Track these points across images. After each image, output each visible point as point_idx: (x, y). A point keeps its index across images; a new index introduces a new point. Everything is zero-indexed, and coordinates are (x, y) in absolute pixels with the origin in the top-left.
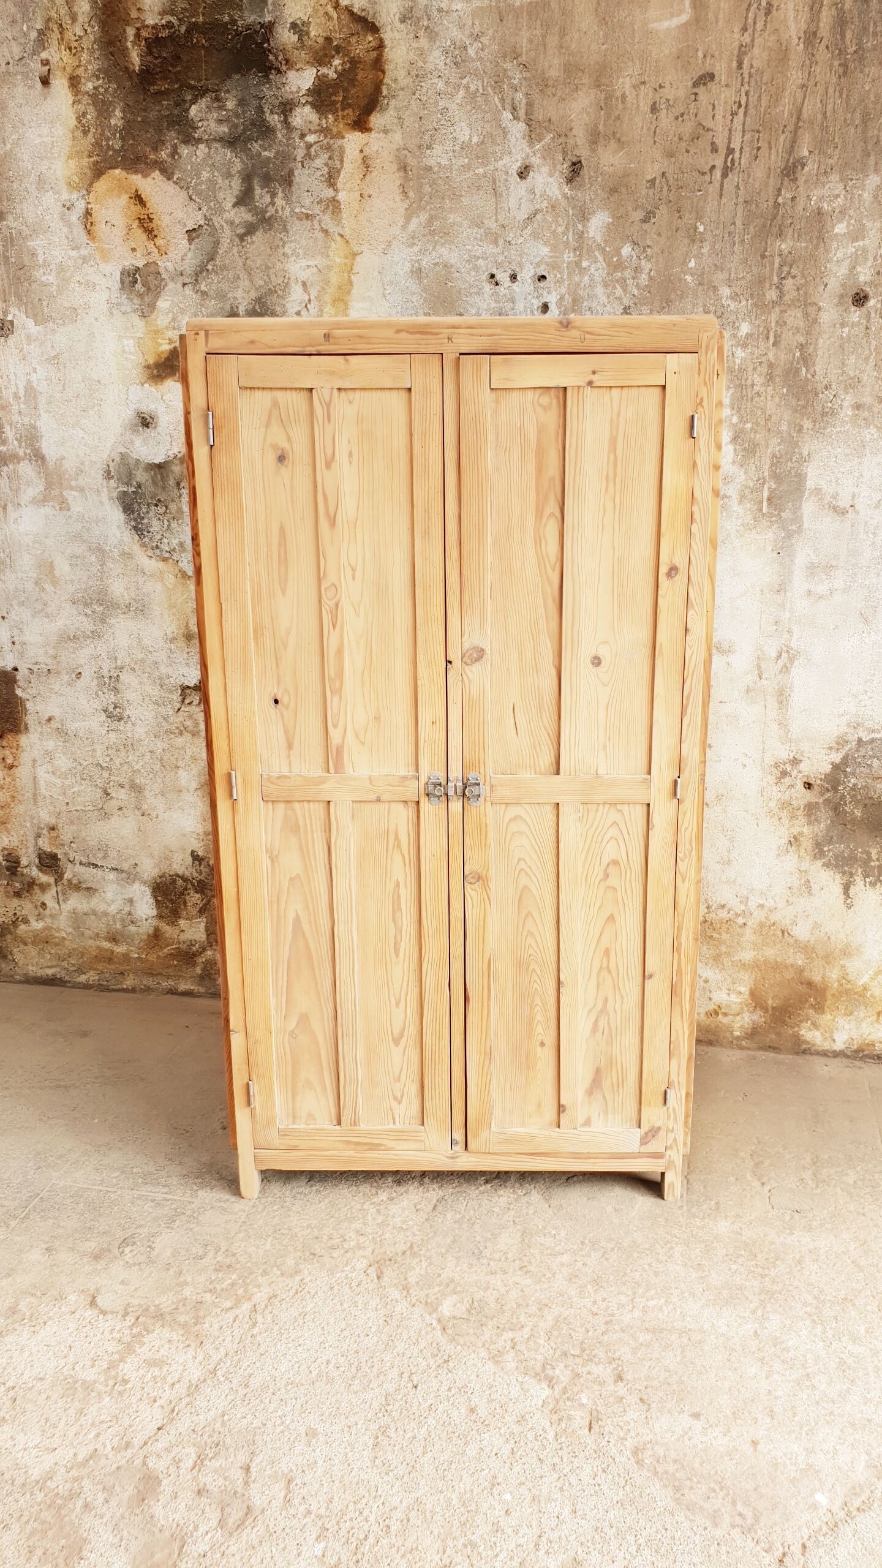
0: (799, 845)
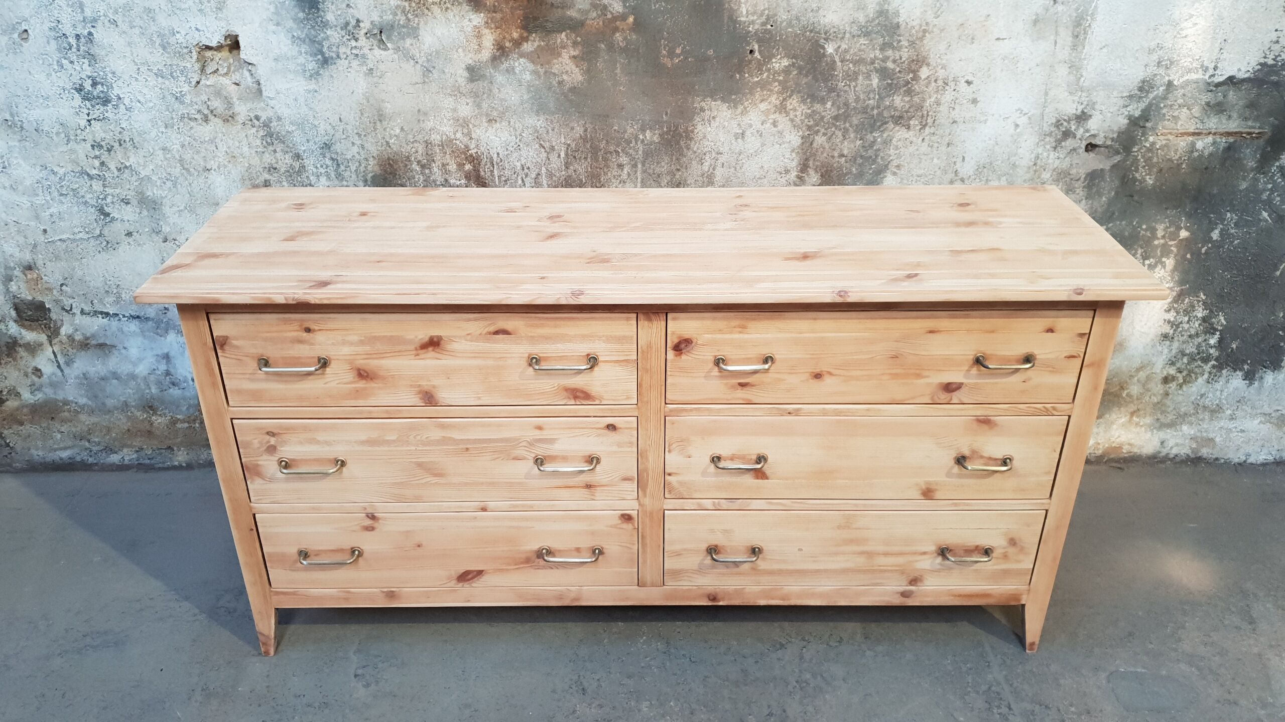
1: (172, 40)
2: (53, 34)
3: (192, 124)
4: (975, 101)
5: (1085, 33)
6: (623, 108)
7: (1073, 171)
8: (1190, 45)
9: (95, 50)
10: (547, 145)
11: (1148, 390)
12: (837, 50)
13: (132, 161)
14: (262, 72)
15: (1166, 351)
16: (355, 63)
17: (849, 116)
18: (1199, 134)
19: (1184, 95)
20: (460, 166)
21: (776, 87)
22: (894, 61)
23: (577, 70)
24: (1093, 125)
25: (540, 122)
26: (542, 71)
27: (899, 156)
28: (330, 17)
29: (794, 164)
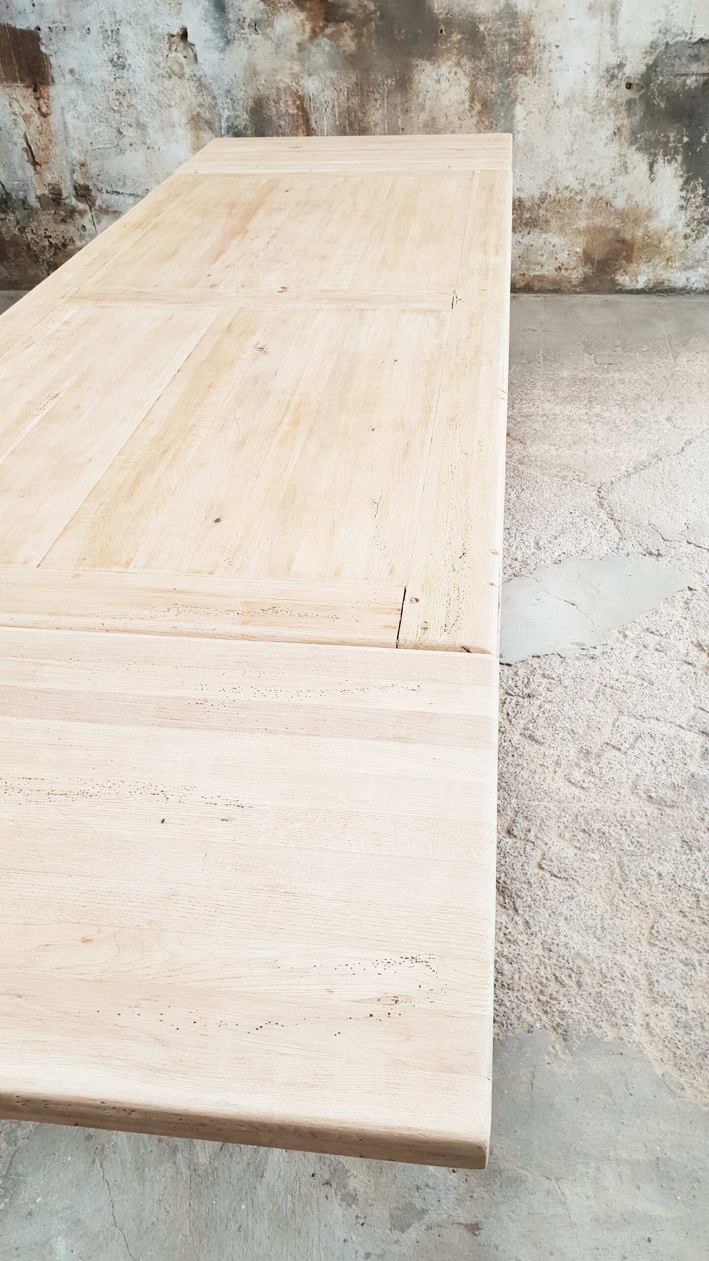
0: (621, 134)
1: (156, 31)
2: (101, 30)
3: (164, 79)
4: (561, 58)
5: (618, 14)
6: (376, 65)
7: (619, 100)
8: (676, 20)
9: (120, 38)
10: (338, 88)
11: (676, 244)
12: (485, 28)
13: (134, 101)
14: (197, 48)
15: (683, 217)
16: (243, 42)
17: (494, 68)
18: (687, 75)
19: (676, 50)
20: (294, 101)
21: (455, 51)
22: (516, 34)
23: (352, 44)
24: (628, 70)
25: (333, 75)
26: (335, 45)
27: (523, 93)
28: (231, 16)
29: (467, 97)
